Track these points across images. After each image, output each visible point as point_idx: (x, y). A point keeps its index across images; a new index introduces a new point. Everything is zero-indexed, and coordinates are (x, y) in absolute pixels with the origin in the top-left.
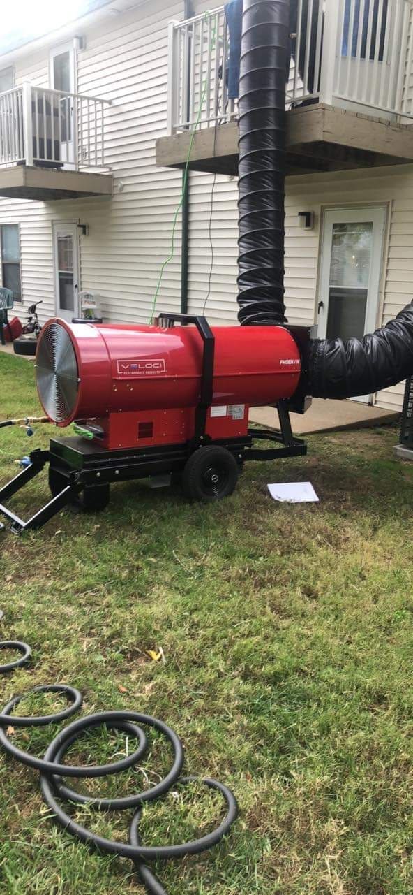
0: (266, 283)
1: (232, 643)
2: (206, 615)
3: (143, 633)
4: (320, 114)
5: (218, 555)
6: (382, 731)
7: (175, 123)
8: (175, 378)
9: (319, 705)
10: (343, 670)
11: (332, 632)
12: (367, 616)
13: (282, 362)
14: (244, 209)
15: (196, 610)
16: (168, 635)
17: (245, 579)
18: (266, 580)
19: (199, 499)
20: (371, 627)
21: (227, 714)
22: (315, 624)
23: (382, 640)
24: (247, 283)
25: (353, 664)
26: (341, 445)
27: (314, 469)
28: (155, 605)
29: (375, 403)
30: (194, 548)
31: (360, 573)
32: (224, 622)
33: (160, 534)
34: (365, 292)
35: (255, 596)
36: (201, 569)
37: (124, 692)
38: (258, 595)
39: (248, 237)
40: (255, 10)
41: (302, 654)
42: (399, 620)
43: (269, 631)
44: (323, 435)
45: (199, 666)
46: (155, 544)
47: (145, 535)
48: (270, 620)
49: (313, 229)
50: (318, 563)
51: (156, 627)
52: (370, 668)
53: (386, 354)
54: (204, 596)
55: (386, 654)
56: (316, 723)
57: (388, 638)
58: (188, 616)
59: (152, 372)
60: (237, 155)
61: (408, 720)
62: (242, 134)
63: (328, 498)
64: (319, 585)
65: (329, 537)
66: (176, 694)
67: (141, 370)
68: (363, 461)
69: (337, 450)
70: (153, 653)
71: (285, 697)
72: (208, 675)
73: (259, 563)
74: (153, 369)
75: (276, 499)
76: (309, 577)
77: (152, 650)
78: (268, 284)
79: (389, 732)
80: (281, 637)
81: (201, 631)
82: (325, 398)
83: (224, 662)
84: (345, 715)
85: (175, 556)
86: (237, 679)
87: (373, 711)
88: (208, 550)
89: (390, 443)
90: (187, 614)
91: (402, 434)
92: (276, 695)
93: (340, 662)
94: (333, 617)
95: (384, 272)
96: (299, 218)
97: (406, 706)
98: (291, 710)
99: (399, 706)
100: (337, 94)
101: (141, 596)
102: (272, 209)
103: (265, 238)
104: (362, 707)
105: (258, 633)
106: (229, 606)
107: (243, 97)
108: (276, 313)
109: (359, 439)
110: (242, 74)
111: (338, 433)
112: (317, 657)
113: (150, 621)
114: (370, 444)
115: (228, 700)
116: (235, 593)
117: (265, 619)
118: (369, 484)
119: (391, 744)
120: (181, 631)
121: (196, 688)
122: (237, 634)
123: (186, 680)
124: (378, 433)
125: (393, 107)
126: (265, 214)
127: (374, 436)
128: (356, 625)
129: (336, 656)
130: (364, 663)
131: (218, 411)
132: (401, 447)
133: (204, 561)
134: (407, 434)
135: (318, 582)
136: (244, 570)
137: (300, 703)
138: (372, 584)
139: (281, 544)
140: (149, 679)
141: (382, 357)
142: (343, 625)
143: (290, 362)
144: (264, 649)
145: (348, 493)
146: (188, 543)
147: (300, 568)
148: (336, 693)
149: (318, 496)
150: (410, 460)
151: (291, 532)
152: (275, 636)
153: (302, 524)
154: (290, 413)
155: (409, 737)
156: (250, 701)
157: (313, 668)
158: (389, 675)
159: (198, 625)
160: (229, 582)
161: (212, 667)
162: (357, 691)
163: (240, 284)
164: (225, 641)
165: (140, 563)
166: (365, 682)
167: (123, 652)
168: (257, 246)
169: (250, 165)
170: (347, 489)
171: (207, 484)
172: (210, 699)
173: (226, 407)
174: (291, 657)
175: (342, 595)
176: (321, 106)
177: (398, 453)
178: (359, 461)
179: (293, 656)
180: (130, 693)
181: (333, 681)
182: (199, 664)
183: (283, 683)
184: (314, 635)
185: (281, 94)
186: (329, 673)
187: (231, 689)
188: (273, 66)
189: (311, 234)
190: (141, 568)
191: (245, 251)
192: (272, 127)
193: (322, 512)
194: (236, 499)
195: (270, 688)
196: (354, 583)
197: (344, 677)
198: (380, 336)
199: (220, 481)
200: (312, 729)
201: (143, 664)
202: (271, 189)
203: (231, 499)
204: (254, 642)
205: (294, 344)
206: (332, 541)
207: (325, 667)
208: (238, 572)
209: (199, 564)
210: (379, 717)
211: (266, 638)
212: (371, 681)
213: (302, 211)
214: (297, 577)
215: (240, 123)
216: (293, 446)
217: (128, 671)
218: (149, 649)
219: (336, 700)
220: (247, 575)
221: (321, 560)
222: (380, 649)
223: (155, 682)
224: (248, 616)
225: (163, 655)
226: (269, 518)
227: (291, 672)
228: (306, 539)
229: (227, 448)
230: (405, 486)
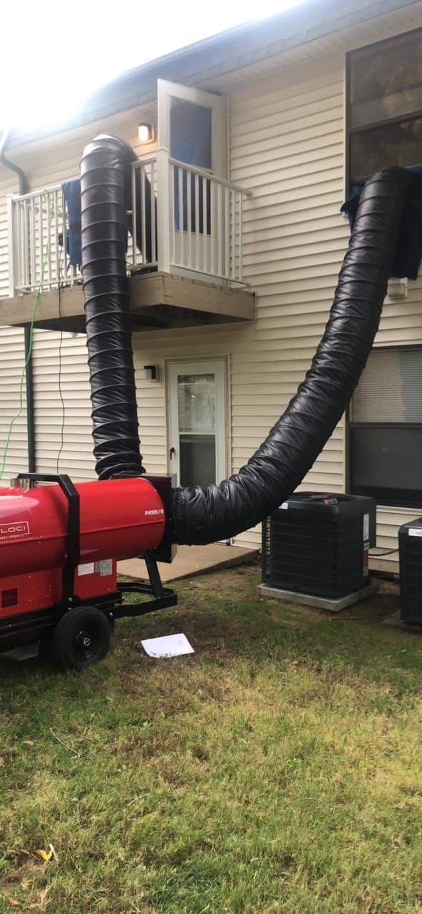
0: (122, 435)
1: (128, 825)
2: (96, 797)
3: (28, 830)
4: (161, 281)
5: (100, 726)
6: (295, 896)
7: (18, 286)
8: (41, 540)
9: (228, 880)
10: (246, 835)
11: (229, 794)
12: (260, 770)
13: (147, 513)
14: (94, 366)
15: (85, 792)
16: (59, 827)
17: (131, 750)
18: (154, 747)
19: (71, 667)
20: (266, 782)
21: (134, 909)
22: (210, 788)
23: (279, 795)
24: (102, 436)
25: (255, 826)
26: (207, 590)
27: (185, 618)
28: (38, 795)
29: (233, 543)
30: (74, 723)
31: (246, 725)
32: (116, 802)
33: (33, 712)
34: (213, 438)
35: (146, 767)
36: (83, 746)
37: (16, 906)
38: (148, 765)
39: (100, 392)
40: (93, 191)
41: (202, 824)
42: (292, 770)
43: (165, 804)
44: (187, 580)
45: (97, 859)
46: (30, 724)
47: (18, 715)
48: (165, 792)
49: (159, 381)
50: (204, 720)
51: (43, 821)
52: (273, 829)
53: (244, 499)
54: (91, 775)
55: (285, 809)
56: (229, 901)
57: (283, 791)
58: (77, 802)
59: (15, 536)
60: (84, 316)
61: (318, 879)
62: (88, 298)
63: (203, 648)
64: (209, 744)
65: (210, 690)
66: (76, 897)
67: (5, 535)
68: (231, 604)
69: (204, 595)
70: (43, 853)
71: (192, 877)
72: (108, 868)
73: (144, 729)
74: (16, 533)
75: (152, 655)
76: (197, 737)
77: (42, 849)
78: (124, 437)
79: (303, 896)
80: (178, 808)
81: (94, 817)
82: (190, 545)
83: (123, 849)
84: (256, 886)
85: (53, 734)
86: (139, 866)
87: (283, 876)
88: (88, 723)
89: (254, 583)
90: (75, 799)
91: (264, 572)
92: (182, 877)
93: (241, 827)
94: (227, 777)
95: (229, 419)
96: (145, 371)
97: (314, 863)
98: (200, 891)
99: (307, 866)
100: (174, 263)
101: (21, 787)
102: (122, 366)
103: (118, 393)
104: (271, 874)
105: (154, 809)
106: (120, 782)
107: (87, 265)
108: (134, 464)
109: (223, 581)
110: (84, 245)
111: (203, 576)
112: (218, 825)
113: (35, 816)
114: (234, 586)
115: (133, 892)
116: (124, 766)
117: (159, 791)
118: (240, 628)
119: (306, 909)
120: (70, 821)
121: (97, 885)
122: (133, 813)
123: (84, 877)
124: (241, 573)
125: (224, 274)
126: (116, 371)
127: (236, 576)
128: (251, 783)
129: (237, 820)
130: (265, 823)
131: (85, 569)
132: (264, 586)
133: (85, 735)
134: (268, 572)
135: (207, 741)
136: (130, 739)
137: (209, 881)
138: (260, 735)
139: (163, 705)
140: (43, 884)
141: (241, 502)
142: (239, 785)
143: (155, 512)
144: (164, 826)
145: (222, 640)
146: (66, 718)
147: (187, 729)
148: (244, 863)
149: (193, 647)
150: (274, 599)
151: (171, 691)
152: (172, 808)
153: (181, 680)
154: (157, 563)
155: (322, 898)
156: (156, 890)
157: (216, 838)
158: (291, 832)
159: (90, 810)
160: (115, 755)
161: (111, 856)
162: (263, 856)
163: (96, 437)
164: (121, 824)
165: (15, 748)
166: (270, 844)
167: (9, 858)
168: (110, 401)
169: (97, 326)
170: (220, 636)
171: (80, 649)
172: (114, 895)
173: (93, 564)
174: (193, 830)
175: (232, 752)
176: (160, 274)
177: (262, 593)
178: (227, 604)
179: (195, 828)
180: (23, 905)
181: (239, 849)
182: (96, 856)
183: (188, 861)
184: (212, 800)
185: (122, 263)
186: (233, 841)
187: (135, 879)
188: (113, 239)
189: (157, 385)
190: (18, 754)
191: (98, 406)
192: (116, 292)
193: (199, 663)
194: (110, 662)
195: (175, 870)
196: (243, 737)
197: (249, 843)
198: (236, 482)
199: (91, 644)
200: (226, 909)
201: (33, 868)
202: (120, 348)
203: (105, 662)
204: (152, 819)
205: (157, 494)
206: (214, 694)
207: (229, 836)
208: (123, 742)
209: (80, 740)
210: (291, 882)
211: (163, 812)
212: (276, 842)
213: (147, 365)
214: (186, 738)
215: (85, 288)
216: (162, 596)
217: (17, 880)
218: (38, 848)
219: (245, 871)
220: (133, 744)
221: (206, 716)
222: (279, 805)
223: (50, 887)
224: (141, 791)
225: (55, 854)
226: (147, 678)
227: (194, 846)
228: (188, 695)
229: (97, 607)
230: (274, 626)
